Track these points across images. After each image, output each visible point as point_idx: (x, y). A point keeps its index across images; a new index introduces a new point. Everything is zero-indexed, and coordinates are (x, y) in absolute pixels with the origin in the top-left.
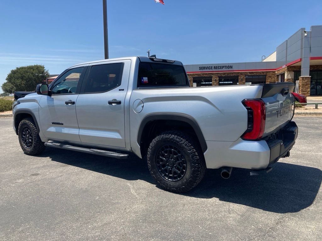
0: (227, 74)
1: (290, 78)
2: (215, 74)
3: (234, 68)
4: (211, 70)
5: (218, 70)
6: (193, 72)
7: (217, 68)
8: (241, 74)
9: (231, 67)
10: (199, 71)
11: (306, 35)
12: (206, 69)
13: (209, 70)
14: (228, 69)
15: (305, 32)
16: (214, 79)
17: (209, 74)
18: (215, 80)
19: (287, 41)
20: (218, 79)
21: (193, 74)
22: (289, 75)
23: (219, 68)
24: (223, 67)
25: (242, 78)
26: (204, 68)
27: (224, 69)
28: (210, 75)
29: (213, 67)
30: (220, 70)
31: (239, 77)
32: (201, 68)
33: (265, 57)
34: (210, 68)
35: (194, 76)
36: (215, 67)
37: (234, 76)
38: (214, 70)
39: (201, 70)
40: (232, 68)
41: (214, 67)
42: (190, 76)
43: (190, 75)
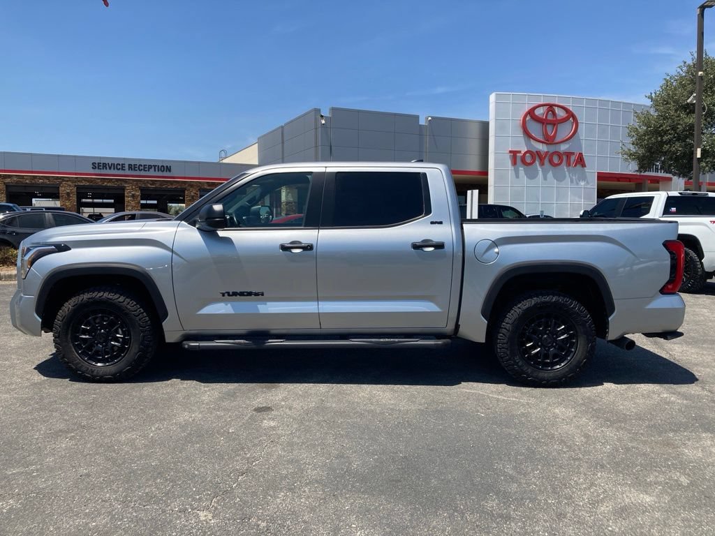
0: (160, 185)
1: (292, 199)
2: (131, 181)
3: (174, 173)
4: (121, 172)
5: (138, 173)
6: (76, 174)
7: (135, 167)
8: (191, 185)
9: (169, 169)
10: (92, 171)
11: (323, 122)
12: (110, 168)
13: (116, 172)
14: (160, 174)
15: (322, 116)
16: (130, 192)
17: (117, 180)
18: (133, 196)
19: (282, 127)
20: (138, 193)
21: (77, 178)
22: (290, 194)
23: (141, 168)
24: (150, 167)
25: (192, 194)
26: (103, 166)
27: (152, 172)
28: (119, 183)
29: (127, 167)
30: (143, 173)
31: (186, 192)
32: (96, 165)
33: (226, 153)
34: (119, 167)
35: (79, 184)
36: (130, 167)
37: (175, 190)
38: (127, 172)
39: (97, 171)
40: (170, 171)
41: (129, 165)
42: (70, 183)
43: (67, 181)
